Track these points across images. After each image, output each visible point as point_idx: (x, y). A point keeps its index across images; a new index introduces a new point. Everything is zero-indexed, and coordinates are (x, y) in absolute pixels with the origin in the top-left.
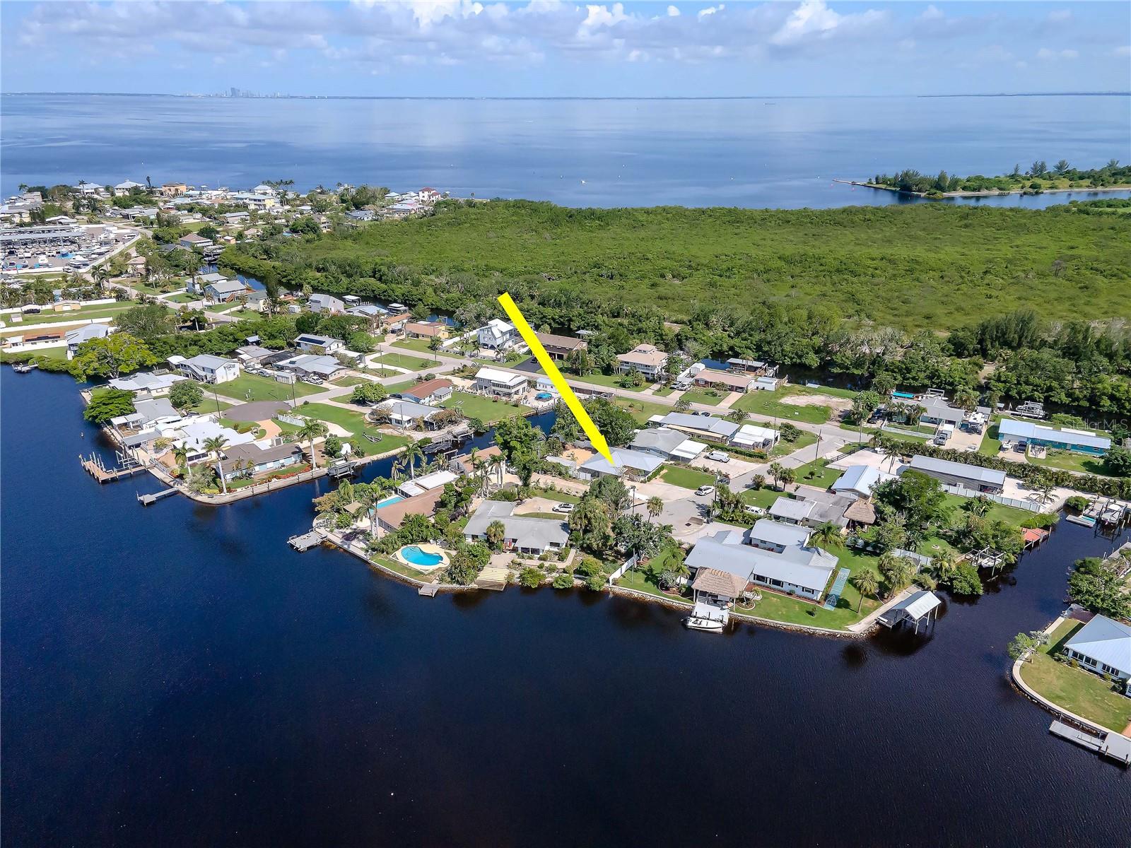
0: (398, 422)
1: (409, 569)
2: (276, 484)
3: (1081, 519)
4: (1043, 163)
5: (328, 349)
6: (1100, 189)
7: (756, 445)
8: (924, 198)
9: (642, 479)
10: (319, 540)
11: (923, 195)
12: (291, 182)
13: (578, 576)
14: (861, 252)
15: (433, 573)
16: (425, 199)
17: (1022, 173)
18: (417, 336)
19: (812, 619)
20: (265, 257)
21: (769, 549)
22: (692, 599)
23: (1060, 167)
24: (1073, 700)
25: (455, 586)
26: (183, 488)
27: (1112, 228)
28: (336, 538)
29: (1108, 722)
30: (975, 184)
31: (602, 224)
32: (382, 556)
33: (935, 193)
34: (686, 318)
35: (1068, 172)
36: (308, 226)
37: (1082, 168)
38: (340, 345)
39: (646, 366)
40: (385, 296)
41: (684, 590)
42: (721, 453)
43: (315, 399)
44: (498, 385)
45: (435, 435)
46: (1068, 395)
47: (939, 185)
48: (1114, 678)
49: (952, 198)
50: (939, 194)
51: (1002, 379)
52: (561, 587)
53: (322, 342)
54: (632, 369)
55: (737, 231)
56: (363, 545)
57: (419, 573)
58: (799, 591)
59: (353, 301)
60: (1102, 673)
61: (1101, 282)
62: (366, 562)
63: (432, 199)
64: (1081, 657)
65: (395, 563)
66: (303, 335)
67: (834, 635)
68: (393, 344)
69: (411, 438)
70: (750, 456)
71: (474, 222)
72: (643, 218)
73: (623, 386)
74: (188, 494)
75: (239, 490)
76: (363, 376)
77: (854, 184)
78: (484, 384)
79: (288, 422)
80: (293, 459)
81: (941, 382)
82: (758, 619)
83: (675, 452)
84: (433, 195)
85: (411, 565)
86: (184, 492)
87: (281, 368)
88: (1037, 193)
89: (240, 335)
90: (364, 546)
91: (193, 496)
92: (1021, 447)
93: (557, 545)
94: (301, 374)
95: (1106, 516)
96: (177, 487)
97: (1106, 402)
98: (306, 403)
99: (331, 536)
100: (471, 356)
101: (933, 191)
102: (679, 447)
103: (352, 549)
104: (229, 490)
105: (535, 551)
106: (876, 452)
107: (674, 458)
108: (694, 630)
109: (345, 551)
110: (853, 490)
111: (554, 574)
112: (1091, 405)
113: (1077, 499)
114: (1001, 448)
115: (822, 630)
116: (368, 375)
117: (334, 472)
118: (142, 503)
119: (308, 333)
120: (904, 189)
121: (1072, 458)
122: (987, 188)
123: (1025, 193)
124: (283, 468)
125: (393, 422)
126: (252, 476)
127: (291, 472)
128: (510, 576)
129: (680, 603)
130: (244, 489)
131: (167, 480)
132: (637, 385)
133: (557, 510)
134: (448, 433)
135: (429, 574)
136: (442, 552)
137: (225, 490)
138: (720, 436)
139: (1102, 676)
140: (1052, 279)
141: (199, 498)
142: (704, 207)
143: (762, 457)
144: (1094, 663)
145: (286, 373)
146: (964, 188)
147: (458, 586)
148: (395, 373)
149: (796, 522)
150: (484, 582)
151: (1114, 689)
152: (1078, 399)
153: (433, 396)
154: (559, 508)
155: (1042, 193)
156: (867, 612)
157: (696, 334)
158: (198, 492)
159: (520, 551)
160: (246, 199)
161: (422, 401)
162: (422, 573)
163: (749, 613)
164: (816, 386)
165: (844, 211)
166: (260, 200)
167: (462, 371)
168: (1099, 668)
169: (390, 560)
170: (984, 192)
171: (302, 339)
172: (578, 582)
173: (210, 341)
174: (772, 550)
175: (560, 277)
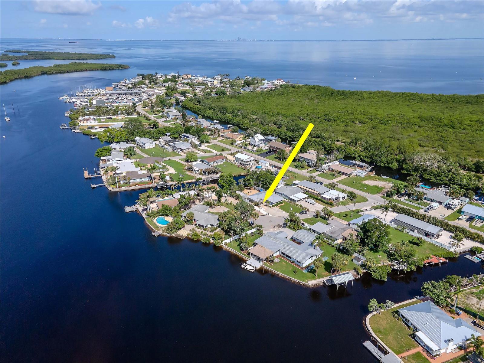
1: (155, 225)
2: (137, 187)
3: (473, 258)
5: (190, 140)
7: (331, 199)
9: (270, 205)
10: (135, 209)
12: (229, 75)
13: (213, 239)
15: (162, 228)
16: (278, 84)
18: (230, 138)
19: (294, 275)
20: (198, 103)
22: (250, 257)
24: (385, 334)
26: (107, 184)
28: (140, 209)
29: (395, 348)
32: (150, 219)
36: (222, 93)
39: (309, 160)
42: (313, 200)
43: (174, 158)
44: (242, 161)
52: (205, 242)
53: (188, 137)
54: (303, 160)
55: (410, 104)
58: (296, 262)
59: (216, 123)
62: (144, 220)
63: (281, 84)
64: (404, 317)
65: (152, 222)
66: (184, 134)
67: (299, 283)
68: (219, 141)
69: (196, 177)
73: (296, 167)
74: (107, 186)
75: (123, 187)
78: (237, 159)
80: (147, 179)
83: (292, 197)
87: (170, 146)
89: (164, 132)
90: (147, 214)
93: (213, 225)
94: (175, 148)
96: (105, 183)
98: (169, 159)
100: (244, 148)
102: (295, 195)
103: (143, 214)
104: (119, 187)
105: (203, 226)
107: (291, 199)
108: (242, 268)
109: (141, 215)
111: (205, 237)
113: (478, 248)
114: (458, 219)
116: (200, 152)
117: (158, 186)
118: (91, 187)
124: (142, 182)
126: (130, 183)
127: (145, 183)
128: (189, 234)
129: (244, 257)
130: (125, 187)
131: (104, 181)
132: (302, 167)
134: (211, 177)
135: (160, 228)
138: (317, 193)
141: (109, 188)
143: (331, 205)
144: (408, 321)
145: (170, 148)
147: (167, 234)
148: (210, 152)
150: (178, 235)
151: (411, 335)
153: (215, 162)
158: (110, 186)
159: (197, 225)
160: (207, 81)
161: (210, 163)
162: (158, 227)
163: (269, 267)
164: (386, 178)
166: (212, 82)
168: (410, 325)
169: (152, 220)
172: (212, 241)
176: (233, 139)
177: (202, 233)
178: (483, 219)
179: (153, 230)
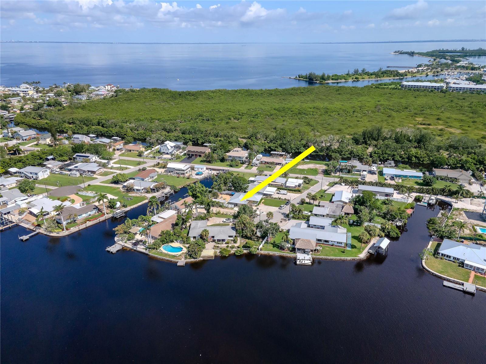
0: (138, 190)
1: (169, 255)
2: (89, 224)
3: (422, 203)
4: (357, 69)
5: (91, 159)
6: (379, 79)
7: (296, 186)
8: (318, 83)
9: (256, 205)
10: (121, 247)
11: (318, 82)
12: (39, 82)
13: (245, 249)
14: (305, 105)
15: (180, 255)
16: (109, 89)
17: (350, 73)
18: (130, 151)
19: (345, 254)
20: (40, 118)
21: (317, 228)
22: (295, 252)
23: (363, 71)
24: (447, 272)
25: (192, 260)
26: (42, 231)
27: (390, 94)
28: (129, 245)
29: (462, 279)
30: (336, 78)
31: (195, 97)
32: (154, 251)
33: (322, 81)
34: (246, 136)
35: (366, 73)
36: (56, 103)
37: (371, 71)
38: (97, 157)
39: (239, 157)
40: (107, 134)
41: (291, 249)
42: (284, 191)
43: (92, 183)
44: (178, 170)
45: (157, 194)
46: (400, 157)
47: (323, 78)
48: (459, 262)
49: (328, 83)
50: (324, 82)
51: (377, 153)
52: (239, 254)
53: (88, 157)
54: (233, 159)
55: (253, 99)
56: (142, 247)
57: (174, 256)
58: (336, 244)
59: (94, 137)
60: (453, 260)
61: (394, 114)
62: (147, 254)
63: (112, 89)
64: (445, 255)
65: (161, 253)
66: (77, 154)
67: (354, 260)
68: (120, 155)
69: (146, 197)
70: (295, 191)
71: (137, 99)
72: (212, 94)
73: (231, 166)
74: (45, 233)
75: (72, 228)
76: (111, 170)
77: (290, 78)
78: (171, 170)
79: (84, 194)
80: (94, 211)
81: (355, 155)
82: (324, 257)
83: (265, 192)
84: (113, 87)
85: (169, 253)
86: (43, 233)
87: (70, 170)
88: (358, 81)
89: (44, 156)
90: (144, 247)
91: (48, 234)
92: (392, 178)
93: (231, 237)
94: (82, 172)
95: (430, 202)
96: (38, 231)
97: (414, 159)
98: (89, 185)
99: (126, 245)
100: (159, 158)
101: (321, 80)
102: (266, 190)
103: (138, 249)
104: (67, 229)
105: (223, 240)
106: (342, 185)
107: (264, 194)
108: (299, 265)
109: (135, 250)
110: (341, 201)
111: (234, 249)
112: (408, 160)
113: (419, 196)
114: (385, 179)
115: (349, 258)
116: (113, 170)
117: (116, 216)
118: (22, 240)
119: (79, 153)
120: (310, 80)
121: (410, 181)
122: (340, 79)
123: (354, 81)
124: (90, 216)
125: (135, 190)
126: (76, 221)
127: (94, 218)
128: (215, 252)
129: (292, 255)
130: (74, 228)
131: (32, 228)
132: (237, 165)
133: (225, 222)
134: (162, 193)
135: (179, 256)
136: (181, 246)
137: (65, 229)
138: (281, 184)
139: (453, 262)
140: (377, 113)
141: (52, 234)
142: (236, 89)
143: (299, 191)
144: (450, 257)
145: (74, 172)
146: (332, 79)
147: (194, 260)
148: (126, 168)
149: (324, 216)
150: (205, 257)
151: (459, 266)
152: (404, 158)
153: (149, 177)
154: (225, 221)
155: (360, 81)
156: (364, 249)
157: (254, 142)
158: (51, 232)
159: (216, 241)
160: (18, 91)
161: (145, 180)
162: (175, 256)
163: (319, 255)
164: (308, 161)
165: (292, 89)
166: (25, 91)
167: (158, 165)
168: (452, 259)
169: (158, 252)
170: (339, 81)
171: (77, 156)
172: (245, 251)
173: (28, 160)
174: (319, 228)
175: (185, 121)
176: (135, 151)
177: (227, 247)
178: (399, 176)
179: (171, 261)
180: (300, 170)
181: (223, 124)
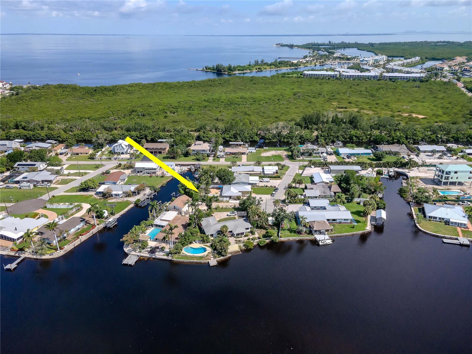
0: (116, 195)
1: (196, 257)
2: (83, 238)
3: (383, 176)
4: (257, 60)
5: (39, 168)
6: (278, 69)
7: (274, 173)
9: (248, 195)
10: (138, 258)
11: (226, 73)
13: (265, 238)
15: (207, 255)
16: (1, 87)
17: (251, 64)
18: (77, 154)
19: (354, 229)
22: (312, 234)
23: (262, 61)
24: (440, 231)
25: (222, 258)
26: (27, 254)
27: (298, 82)
28: (145, 254)
29: (454, 234)
30: (242, 68)
31: (114, 92)
32: (176, 256)
33: (230, 72)
35: (265, 63)
37: (270, 62)
38: (44, 164)
39: (203, 150)
40: (34, 137)
41: (308, 232)
42: (266, 179)
43: (55, 193)
44: (148, 169)
45: (140, 197)
46: (343, 138)
47: (230, 69)
48: (444, 221)
49: (235, 74)
50: (232, 73)
52: (264, 245)
53: (34, 165)
54: (197, 153)
55: (175, 91)
56: (162, 253)
57: (201, 258)
58: (343, 221)
59: (21, 142)
60: (440, 221)
61: (313, 100)
62: (171, 261)
63: (5, 86)
64: (432, 217)
65: (186, 256)
66: (18, 163)
68: (67, 160)
69: (129, 201)
70: (275, 177)
72: (130, 89)
73: (198, 160)
74: (35, 257)
75: (66, 247)
76: (69, 177)
77: (197, 70)
79: (54, 207)
80: (82, 224)
81: (304, 139)
82: (339, 235)
83: (250, 182)
84: (5, 84)
85: (195, 255)
86: (31, 257)
87: (17, 182)
88: (261, 71)
90: (164, 254)
91: (39, 257)
92: (348, 157)
93: (248, 229)
94: (36, 183)
95: (390, 174)
96: (23, 256)
97: (354, 138)
98: (53, 196)
99: (142, 254)
100: (115, 159)
101: (230, 71)
102: (249, 180)
103: (158, 257)
104: (61, 248)
105: (242, 234)
106: (312, 167)
107: (251, 184)
108: (322, 245)
109: (154, 259)
110: (323, 182)
111: (256, 241)
112: (350, 140)
113: (379, 170)
114: (343, 158)
115: (360, 232)
117: (108, 226)
118: (9, 270)
119: (19, 161)
120: (219, 71)
121: (363, 158)
122: (246, 70)
123: (258, 71)
124: (79, 230)
125: (114, 196)
126: (66, 238)
127: (85, 231)
128: (240, 247)
129: (310, 237)
130: (68, 246)
131: (12, 254)
132: (204, 159)
133: (230, 215)
134: (144, 195)
135: (206, 256)
136: (202, 246)
137: (59, 249)
138: (260, 172)
140: (299, 100)
141: (44, 257)
143: (279, 177)
144: (436, 218)
145: (24, 184)
146: (239, 70)
147: (223, 257)
148: (86, 173)
149: (316, 197)
150: (231, 253)
151: (446, 224)
152: (346, 139)
153: (119, 180)
155: (263, 71)
156: (366, 222)
158: (41, 254)
159: (235, 235)
161: (117, 183)
162: (203, 257)
163: (334, 234)
164: (267, 148)
167: (120, 167)
168: (438, 219)
169: (182, 256)
170: (245, 71)
171: (18, 165)
172: (267, 241)
176: (84, 153)
177: (248, 239)
178: (354, 155)
179: (201, 263)
180: (265, 157)
181: (161, 118)
